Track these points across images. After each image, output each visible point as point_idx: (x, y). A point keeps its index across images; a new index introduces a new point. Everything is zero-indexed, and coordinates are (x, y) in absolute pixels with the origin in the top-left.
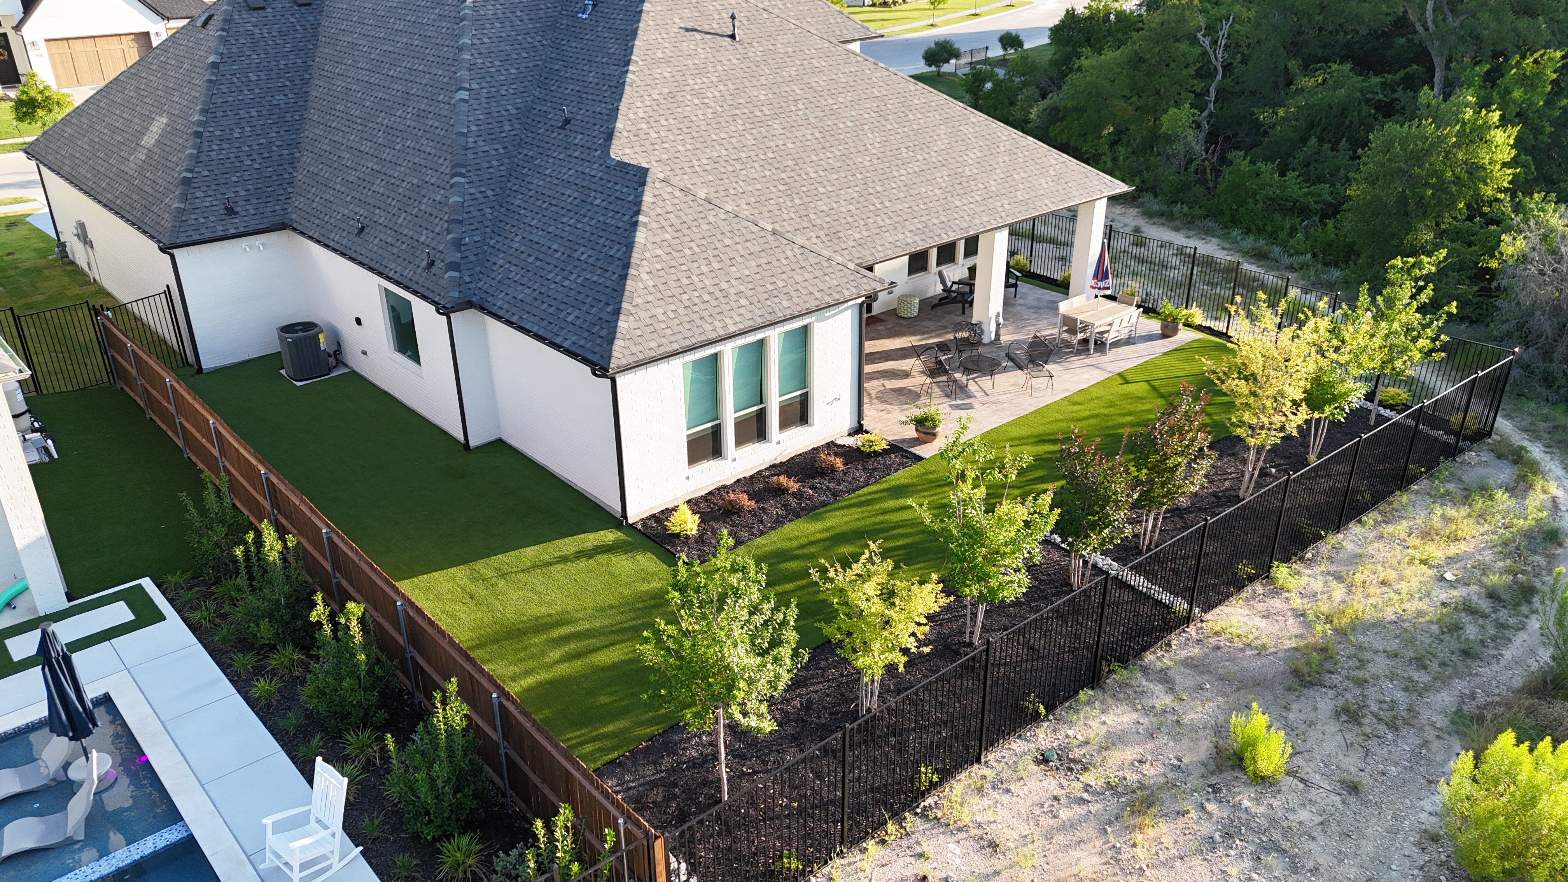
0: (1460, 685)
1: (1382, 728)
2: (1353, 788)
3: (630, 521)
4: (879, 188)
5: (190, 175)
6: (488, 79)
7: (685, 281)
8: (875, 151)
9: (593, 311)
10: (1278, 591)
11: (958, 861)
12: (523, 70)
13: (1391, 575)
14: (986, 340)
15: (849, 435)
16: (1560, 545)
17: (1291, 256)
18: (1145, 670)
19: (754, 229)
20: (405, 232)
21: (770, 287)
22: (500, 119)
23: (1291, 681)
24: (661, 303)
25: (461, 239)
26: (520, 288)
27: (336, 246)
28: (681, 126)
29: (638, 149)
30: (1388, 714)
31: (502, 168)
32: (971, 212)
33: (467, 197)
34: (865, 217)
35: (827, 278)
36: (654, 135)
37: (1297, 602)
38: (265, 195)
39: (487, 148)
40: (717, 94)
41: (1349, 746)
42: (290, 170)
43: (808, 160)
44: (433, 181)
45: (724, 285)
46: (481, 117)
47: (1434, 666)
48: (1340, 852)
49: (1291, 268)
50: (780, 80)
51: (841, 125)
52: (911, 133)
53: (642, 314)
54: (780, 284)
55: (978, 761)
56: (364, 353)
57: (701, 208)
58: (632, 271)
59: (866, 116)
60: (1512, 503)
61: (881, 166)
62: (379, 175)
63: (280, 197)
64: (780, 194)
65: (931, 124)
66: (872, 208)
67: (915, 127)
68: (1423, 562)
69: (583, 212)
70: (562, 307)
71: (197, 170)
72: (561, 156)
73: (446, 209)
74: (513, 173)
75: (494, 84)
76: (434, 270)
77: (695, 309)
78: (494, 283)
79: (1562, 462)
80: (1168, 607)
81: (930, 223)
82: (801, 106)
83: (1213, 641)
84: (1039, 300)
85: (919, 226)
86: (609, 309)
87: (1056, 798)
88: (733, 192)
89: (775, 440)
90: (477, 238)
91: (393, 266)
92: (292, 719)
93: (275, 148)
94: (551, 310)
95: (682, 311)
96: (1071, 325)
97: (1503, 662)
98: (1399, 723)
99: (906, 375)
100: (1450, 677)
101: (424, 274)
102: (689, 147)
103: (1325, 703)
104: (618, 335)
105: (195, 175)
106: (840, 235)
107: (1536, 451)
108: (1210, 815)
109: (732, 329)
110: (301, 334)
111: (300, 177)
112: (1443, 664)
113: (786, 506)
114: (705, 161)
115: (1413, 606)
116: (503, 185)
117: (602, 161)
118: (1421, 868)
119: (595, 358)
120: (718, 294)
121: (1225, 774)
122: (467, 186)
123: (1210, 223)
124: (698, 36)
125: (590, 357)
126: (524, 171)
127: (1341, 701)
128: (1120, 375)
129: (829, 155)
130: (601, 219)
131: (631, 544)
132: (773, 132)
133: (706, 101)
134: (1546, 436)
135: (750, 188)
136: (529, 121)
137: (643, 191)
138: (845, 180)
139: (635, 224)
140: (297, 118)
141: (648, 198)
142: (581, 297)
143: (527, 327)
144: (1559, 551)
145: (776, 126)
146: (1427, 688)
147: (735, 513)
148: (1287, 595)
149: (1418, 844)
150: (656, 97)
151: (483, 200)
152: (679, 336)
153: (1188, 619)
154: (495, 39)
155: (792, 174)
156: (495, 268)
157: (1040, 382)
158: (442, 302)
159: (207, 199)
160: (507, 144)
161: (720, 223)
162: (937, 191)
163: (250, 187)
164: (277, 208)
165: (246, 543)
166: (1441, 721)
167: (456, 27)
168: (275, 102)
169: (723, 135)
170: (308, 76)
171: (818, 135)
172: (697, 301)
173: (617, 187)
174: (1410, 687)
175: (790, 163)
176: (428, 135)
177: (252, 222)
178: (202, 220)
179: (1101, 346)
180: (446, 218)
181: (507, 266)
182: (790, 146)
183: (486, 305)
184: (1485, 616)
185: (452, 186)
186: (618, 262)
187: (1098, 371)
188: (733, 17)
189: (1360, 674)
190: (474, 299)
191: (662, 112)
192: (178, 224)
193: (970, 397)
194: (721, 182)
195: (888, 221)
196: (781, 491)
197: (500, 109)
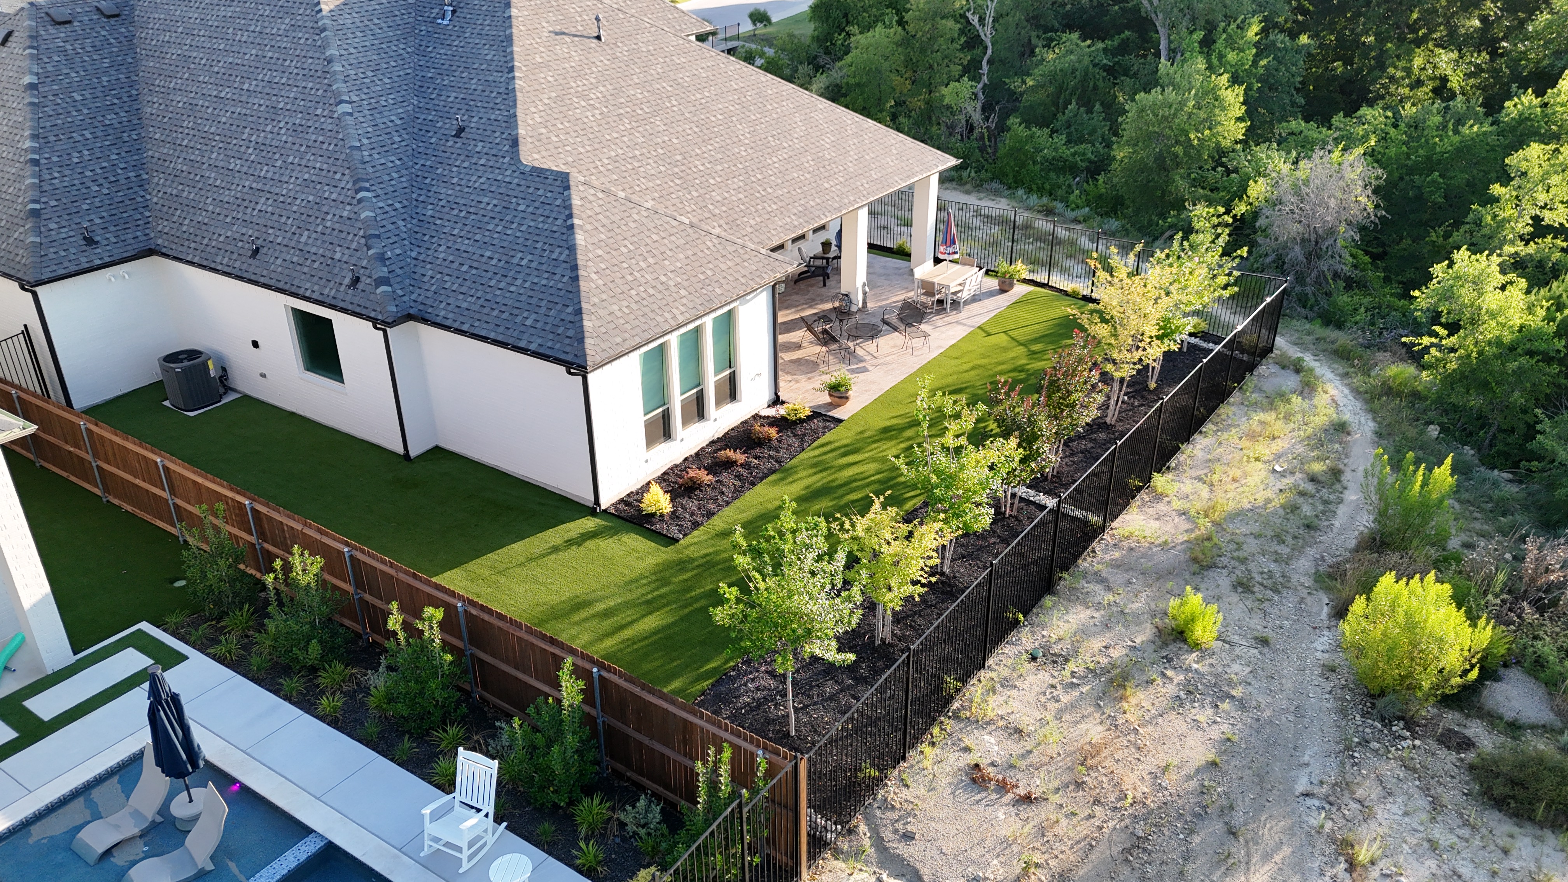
0: (1311, 552)
1: (1269, 593)
2: (1264, 642)
3: (603, 507)
4: (759, 176)
5: (37, 206)
6: (366, 91)
7: (630, 278)
8: (747, 141)
9: (552, 313)
10: (1159, 497)
11: (996, 748)
12: (396, 79)
13: (1238, 473)
14: (854, 309)
15: (769, 406)
16: (1349, 434)
17: (1073, 210)
18: (1085, 574)
19: (675, 223)
20: (313, 250)
21: (702, 277)
22: (388, 130)
23: (1195, 567)
24: (614, 300)
25: (383, 254)
26: (461, 297)
27: (226, 269)
28: (576, 128)
29: (544, 153)
30: (1270, 581)
31: (403, 179)
32: (839, 193)
33: (379, 211)
34: (753, 203)
35: (746, 264)
36: (555, 139)
37: (1177, 504)
38: (122, 221)
39: (383, 161)
40: (599, 95)
41: (1251, 610)
42: (142, 193)
43: (693, 154)
44: (334, 196)
45: (663, 279)
46: (370, 129)
47: (1289, 539)
48: (1271, 691)
49: (1076, 221)
50: (650, 78)
51: (713, 119)
52: (773, 122)
53: (601, 312)
54: (710, 273)
55: (984, 666)
56: (263, 376)
57: (624, 208)
58: (581, 273)
59: (731, 108)
60: (1306, 404)
61: (755, 155)
62: (261, 194)
63: (139, 222)
64: (678, 188)
65: (787, 113)
66: (758, 195)
67: (775, 116)
68: (1257, 459)
69: (508, 218)
70: (516, 312)
71: (43, 200)
72: (466, 164)
73: (359, 225)
74: (414, 184)
75: (372, 95)
76: (360, 286)
77: (645, 303)
78: (429, 294)
79: (1329, 367)
80: (1086, 523)
81: (808, 206)
82: (675, 103)
83: (1125, 544)
84: (884, 267)
85: (800, 209)
86: (570, 310)
87: (1053, 686)
88: (638, 189)
89: (712, 418)
90: (398, 251)
91: (308, 285)
92: (372, 728)
93: (120, 171)
94: (505, 316)
95: (634, 306)
96: (929, 288)
97: (1335, 530)
98: (1280, 587)
99: (799, 346)
100: (1302, 547)
101: (350, 291)
102: (589, 148)
103: (1224, 581)
104: (586, 334)
105: (43, 206)
106: (738, 222)
107: (1309, 360)
108: (1171, 680)
109: (681, 319)
110: (186, 363)
111: (155, 200)
112: (1295, 537)
113: (739, 477)
114: (606, 161)
115: (1261, 497)
116: (407, 196)
117: (514, 168)
118: (1330, 692)
119: (569, 358)
120: (659, 286)
121: (1171, 647)
122: (374, 200)
123: (995, 185)
124: (567, 39)
125: (563, 356)
126: (428, 181)
127: (1234, 578)
128: (979, 327)
129: (710, 147)
130: (532, 224)
131: (611, 528)
132: (657, 129)
133: (592, 102)
134: (1312, 346)
135: (651, 184)
136: (416, 130)
137: (569, 195)
138: (728, 171)
139: (572, 227)
140: (135, 137)
141: (576, 202)
142: (534, 301)
143: (483, 333)
144: (1349, 438)
145: (658, 123)
146: (1290, 558)
147: (696, 489)
148: (1166, 499)
149: (1322, 675)
150: (547, 101)
151: (393, 213)
152: (638, 330)
153: (1103, 529)
154: (361, 49)
155: (683, 168)
156: (426, 279)
157: (918, 342)
158: (380, 317)
159: (63, 230)
160: (401, 156)
161: (644, 220)
162: (808, 176)
163: (104, 214)
164: (139, 233)
165: (275, 571)
166: (1308, 582)
167: (317, 38)
168: (107, 122)
169: (615, 135)
170: (134, 92)
171: (696, 129)
172: (644, 295)
173: (540, 192)
174: (1278, 559)
175: (679, 157)
176: (313, 151)
177: (115, 251)
178: (63, 253)
179: (955, 304)
180: (361, 233)
181: (439, 276)
182: (675, 141)
183: (427, 316)
184: (1312, 496)
185: (360, 201)
186: (564, 265)
187: (960, 327)
188: (597, 19)
189: (1241, 554)
190: (412, 311)
191: (556, 116)
192: (39, 260)
193: (862, 361)
194: (624, 180)
195: (774, 207)
196: (729, 464)
197: (385, 120)
